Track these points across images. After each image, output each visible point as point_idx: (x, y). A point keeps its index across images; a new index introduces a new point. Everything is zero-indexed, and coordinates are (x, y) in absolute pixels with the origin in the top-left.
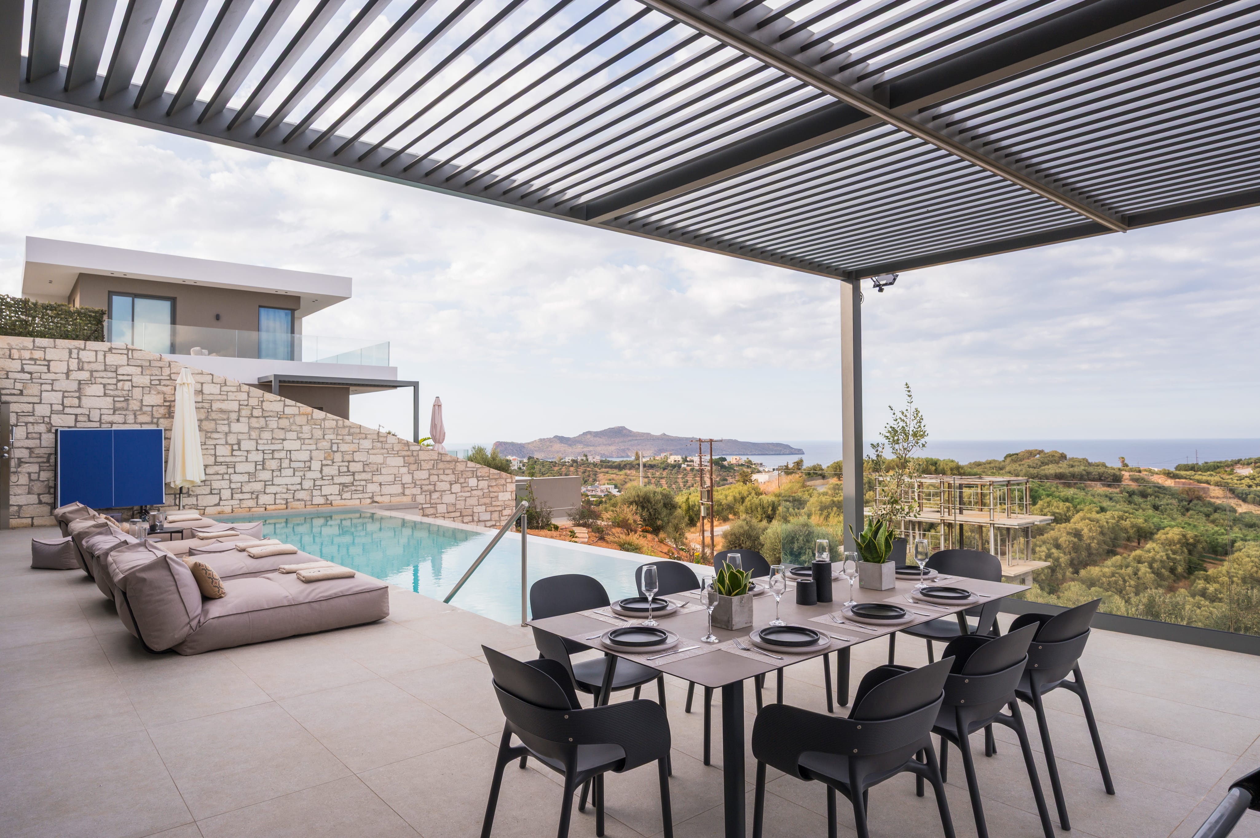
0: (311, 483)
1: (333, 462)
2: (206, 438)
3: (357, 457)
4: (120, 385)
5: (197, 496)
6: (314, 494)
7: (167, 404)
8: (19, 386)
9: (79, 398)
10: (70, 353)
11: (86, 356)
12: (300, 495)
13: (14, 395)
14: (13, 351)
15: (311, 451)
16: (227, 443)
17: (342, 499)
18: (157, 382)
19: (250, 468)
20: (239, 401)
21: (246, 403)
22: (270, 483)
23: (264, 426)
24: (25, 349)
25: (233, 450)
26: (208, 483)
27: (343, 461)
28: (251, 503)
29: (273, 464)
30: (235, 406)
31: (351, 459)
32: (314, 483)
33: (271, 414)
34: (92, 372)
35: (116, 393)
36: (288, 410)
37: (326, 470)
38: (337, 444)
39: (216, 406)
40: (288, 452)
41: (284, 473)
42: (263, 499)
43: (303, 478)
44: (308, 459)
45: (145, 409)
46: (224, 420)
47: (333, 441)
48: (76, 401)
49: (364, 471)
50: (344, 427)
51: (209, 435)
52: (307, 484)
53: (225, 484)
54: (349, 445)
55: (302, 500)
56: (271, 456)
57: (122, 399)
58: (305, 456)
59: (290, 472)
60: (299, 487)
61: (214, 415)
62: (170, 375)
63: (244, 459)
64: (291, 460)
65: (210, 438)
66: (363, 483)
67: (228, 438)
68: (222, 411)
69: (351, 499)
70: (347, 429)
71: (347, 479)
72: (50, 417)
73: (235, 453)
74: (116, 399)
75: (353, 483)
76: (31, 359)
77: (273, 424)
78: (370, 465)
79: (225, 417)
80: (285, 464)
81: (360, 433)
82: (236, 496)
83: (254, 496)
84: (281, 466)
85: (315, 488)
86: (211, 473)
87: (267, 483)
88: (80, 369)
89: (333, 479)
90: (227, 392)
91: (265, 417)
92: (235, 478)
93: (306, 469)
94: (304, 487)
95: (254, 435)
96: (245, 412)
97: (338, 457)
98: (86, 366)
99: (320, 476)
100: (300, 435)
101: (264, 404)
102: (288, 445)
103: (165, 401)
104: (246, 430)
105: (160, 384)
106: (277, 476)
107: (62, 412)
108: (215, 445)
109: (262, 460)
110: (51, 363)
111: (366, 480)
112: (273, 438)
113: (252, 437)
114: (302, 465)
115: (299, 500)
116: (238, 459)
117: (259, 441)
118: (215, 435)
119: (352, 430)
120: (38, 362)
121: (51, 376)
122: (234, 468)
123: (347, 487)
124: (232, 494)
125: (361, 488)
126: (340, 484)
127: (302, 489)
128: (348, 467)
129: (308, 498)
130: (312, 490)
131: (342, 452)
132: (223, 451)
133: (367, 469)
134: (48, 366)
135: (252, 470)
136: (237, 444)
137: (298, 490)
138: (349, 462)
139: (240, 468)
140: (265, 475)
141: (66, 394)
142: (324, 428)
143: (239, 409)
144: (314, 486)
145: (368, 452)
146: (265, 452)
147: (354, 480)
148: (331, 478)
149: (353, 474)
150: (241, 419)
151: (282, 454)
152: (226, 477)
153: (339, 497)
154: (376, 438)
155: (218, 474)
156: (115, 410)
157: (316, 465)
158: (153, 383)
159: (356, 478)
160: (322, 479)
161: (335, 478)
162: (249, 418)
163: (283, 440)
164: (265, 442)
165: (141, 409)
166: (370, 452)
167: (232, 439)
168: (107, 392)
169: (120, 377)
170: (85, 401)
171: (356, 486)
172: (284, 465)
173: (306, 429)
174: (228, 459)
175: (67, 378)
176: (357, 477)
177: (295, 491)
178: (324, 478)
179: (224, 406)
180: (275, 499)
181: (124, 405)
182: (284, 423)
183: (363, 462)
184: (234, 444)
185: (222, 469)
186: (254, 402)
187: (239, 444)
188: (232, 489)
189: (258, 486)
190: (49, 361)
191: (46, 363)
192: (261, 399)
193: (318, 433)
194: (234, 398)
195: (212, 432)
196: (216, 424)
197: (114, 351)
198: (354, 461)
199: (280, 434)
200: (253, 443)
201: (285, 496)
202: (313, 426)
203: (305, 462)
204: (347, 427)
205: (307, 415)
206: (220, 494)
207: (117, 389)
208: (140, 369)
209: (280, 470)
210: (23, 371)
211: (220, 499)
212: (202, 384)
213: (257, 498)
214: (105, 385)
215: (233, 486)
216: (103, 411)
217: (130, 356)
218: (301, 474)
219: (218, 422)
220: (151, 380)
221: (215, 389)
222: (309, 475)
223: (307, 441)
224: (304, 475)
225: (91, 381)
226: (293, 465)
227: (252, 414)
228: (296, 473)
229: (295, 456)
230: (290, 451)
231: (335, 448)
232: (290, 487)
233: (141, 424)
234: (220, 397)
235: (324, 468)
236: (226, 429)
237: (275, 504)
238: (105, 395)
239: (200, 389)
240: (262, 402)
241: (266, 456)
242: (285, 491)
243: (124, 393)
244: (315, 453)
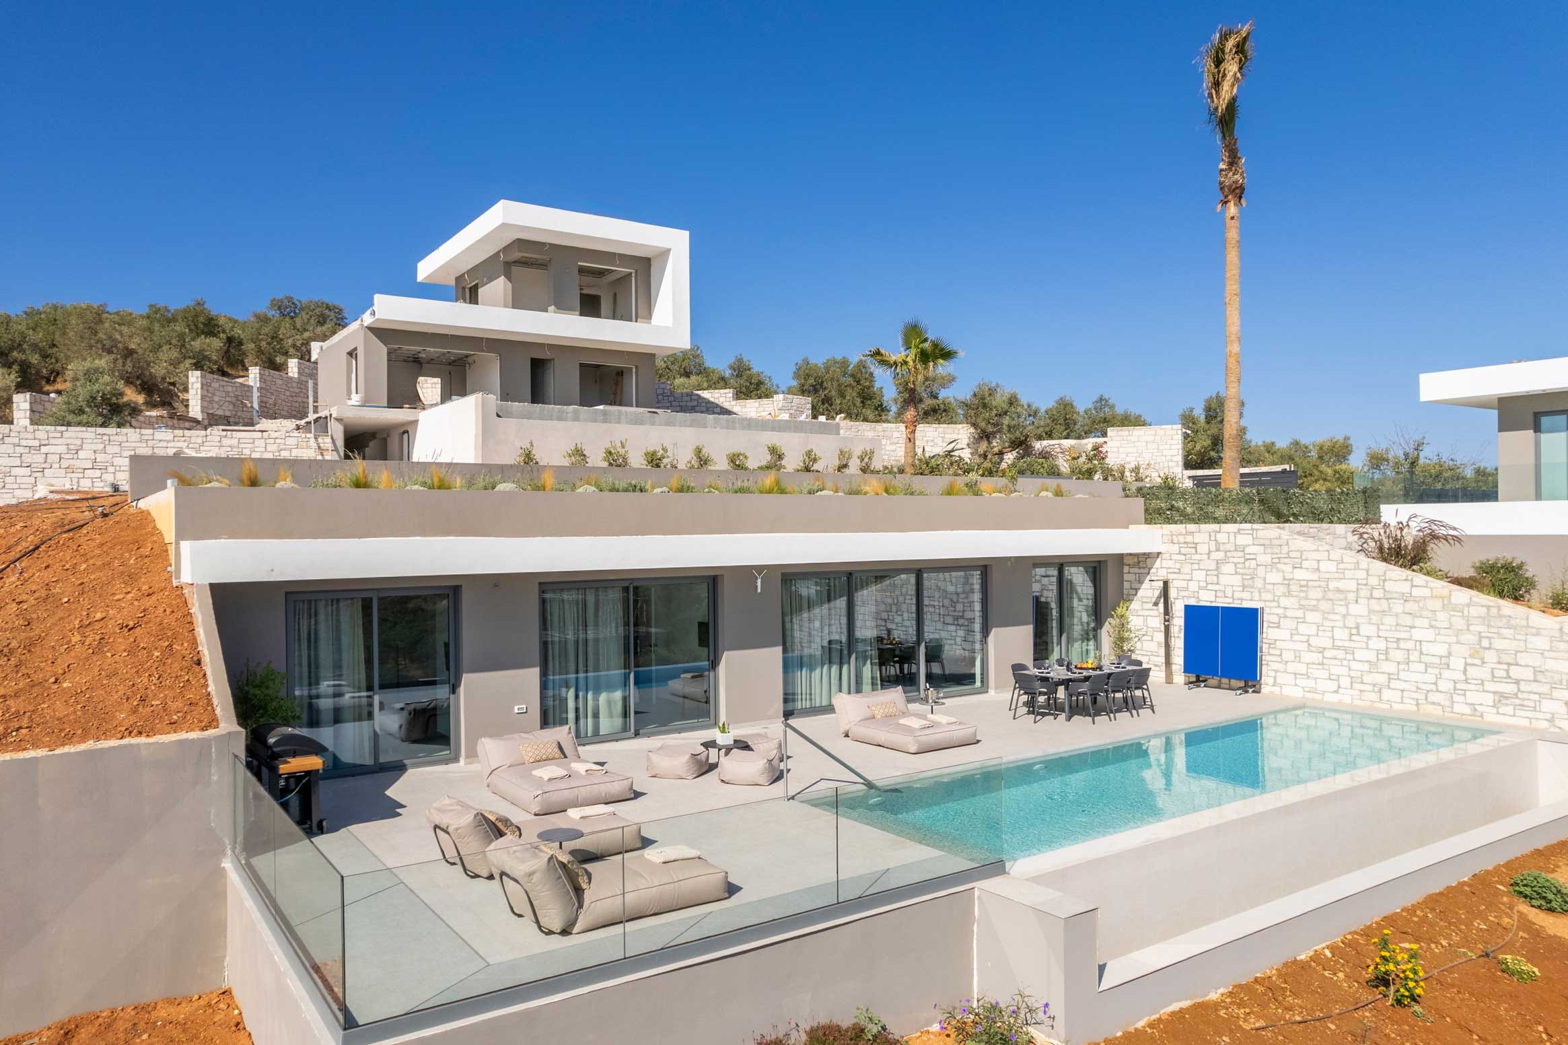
0: (1451, 685)
1: (1483, 663)
2: (1323, 618)
3: (1523, 659)
4: (1247, 563)
5: (1316, 679)
6: (1455, 699)
7: (1287, 582)
8: (1178, 566)
9: (1217, 576)
10: (1210, 536)
11: (1222, 538)
12: (1434, 697)
13: (1175, 573)
14: (1174, 537)
15: (1450, 644)
16: (1345, 626)
17: (1498, 713)
18: (1277, 561)
19: (1371, 656)
20: (1357, 579)
21: (1365, 582)
22: (1396, 677)
23: (1387, 609)
24: (1181, 534)
25: (1351, 635)
26: (1326, 667)
27: (1499, 663)
28: (1374, 697)
29: (1398, 655)
30: (1352, 585)
31: (1512, 661)
32: (1455, 686)
33: (1395, 595)
34: (1226, 552)
35: (1244, 571)
36: (1415, 592)
37: (1472, 671)
38: (1489, 638)
39: (1332, 585)
40: (1418, 643)
41: (1413, 666)
42: (1387, 694)
43: (1439, 677)
44: (1444, 653)
45: (1267, 586)
46: (1342, 600)
47: (1483, 634)
48: (1215, 578)
49: (1536, 681)
50: (1501, 616)
51: (1326, 615)
52: (1445, 686)
53: (1344, 671)
54: (1508, 641)
55: (1439, 704)
56: (1395, 645)
57: (1249, 577)
58: (1441, 650)
59: (1421, 667)
60: (1433, 687)
61: (1330, 595)
62: (1288, 553)
63: (1364, 645)
64: (1421, 653)
65: (1327, 619)
66: (1536, 697)
67: (1346, 621)
68: (1338, 590)
69: (1514, 715)
70: (1505, 621)
71: (1509, 688)
72: (1198, 592)
73: (1354, 638)
74: (1245, 577)
75: (1516, 695)
76: (1185, 543)
77: (1398, 607)
78: (1546, 673)
79: (1342, 597)
80: (1414, 656)
81: (1528, 626)
82: (1356, 686)
83: (1376, 689)
84: (1408, 658)
85: (1457, 692)
86: (1329, 656)
87: (1392, 676)
88: (1218, 550)
89: (1482, 684)
90: (1345, 569)
91: (1387, 599)
92: (1354, 665)
93: (1441, 666)
94: (1440, 688)
95: (1375, 619)
96: (1364, 593)
97: (1490, 656)
98: (1222, 547)
99: (1463, 678)
100: (1433, 623)
101: (1386, 583)
102: (1417, 634)
103: (1284, 579)
104: (1365, 612)
105: (1279, 563)
106: (1404, 670)
107: (1205, 588)
108: (1333, 627)
109: (1385, 648)
110: (1198, 546)
111: (1540, 694)
112: (1397, 625)
113: (1372, 622)
114: (1437, 660)
115: (1433, 703)
116: (1357, 645)
117: (1381, 627)
118: (1332, 617)
119: (1513, 622)
120: (1189, 545)
121: (1198, 557)
122: (1353, 654)
123: (1507, 698)
124: (1352, 683)
125: (1532, 704)
126: (1495, 693)
127: (1437, 691)
128: (1507, 671)
129: (1447, 703)
130: (1451, 694)
131: (1497, 650)
132: (1341, 634)
133: (1540, 677)
134: (1196, 548)
135: (1373, 659)
136: (1355, 628)
137: (1432, 691)
138: (1509, 664)
139: (1359, 655)
140: (1390, 667)
141: (1208, 573)
142: (1468, 617)
143: (1358, 590)
144: (1455, 689)
145: (1542, 654)
146: (1388, 639)
147: (1519, 690)
148: (1480, 682)
149: (1517, 682)
150: (1359, 600)
151: (1410, 645)
152: (1345, 663)
153: (1494, 711)
154: (1557, 635)
155: (1336, 659)
156: (1244, 587)
157: (1457, 663)
158: (1274, 561)
159: (1522, 688)
160: (1466, 681)
161: (1486, 684)
162: (1369, 599)
163: (1412, 627)
164: (1388, 628)
165: (1265, 587)
166: (1546, 654)
167: (1351, 622)
168: (1238, 570)
169: (1247, 557)
170: (1223, 579)
171: (1523, 699)
172: (1412, 658)
173: (1441, 616)
174: (1347, 644)
175: (1209, 558)
176: (1523, 686)
177: (1428, 691)
178: (1469, 681)
179: (1342, 585)
180: (1402, 697)
181: (1250, 582)
182: (1410, 606)
183: (1534, 667)
184: (1352, 628)
185: (1340, 654)
186: (1373, 581)
187: (1357, 628)
188: (1352, 678)
189: (1382, 679)
190: (1196, 544)
191: (1194, 546)
192: (1383, 578)
193: (1459, 623)
194: (1352, 577)
195: (1329, 613)
196: (1333, 605)
197: (1242, 532)
198: (1517, 665)
199: (1408, 620)
200: (1374, 628)
201: (1415, 695)
202: (1452, 613)
203: (1441, 657)
204: (1505, 616)
205: (1443, 598)
206: (1338, 680)
207: (1245, 568)
208: (1263, 548)
209: (1408, 664)
210: (1180, 553)
211: (1339, 687)
212: (1319, 561)
213: (1380, 691)
214: (1235, 564)
215: (1352, 674)
216: (1235, 588)
217: (1255, 536)
218: (1436, 671)
219: (1336, 602)
220: (1272, 559)
221: (1332, 567)
222: (1446, 674)
223: (1443, 631)
224: (1440, 674)
225: (1225, 561)
226: (1424, 658)
227: (1371, 595)
228: (1429, 670)
229: (1426, 648)
230: (1420, 641)
231: (1485, 643)
232: (1421, 685)
233: (1265, 601)
234: (1337, 575)
235: (1468, 668)
236: (1343, 610)
237: (1402, 703)
238: (1236, 573)
239: (1316, 567)
240: (1384, 581)
241: (1390, 645)
242: (1414, 689)
243: (1251, 570)
244: (1455, 648)
